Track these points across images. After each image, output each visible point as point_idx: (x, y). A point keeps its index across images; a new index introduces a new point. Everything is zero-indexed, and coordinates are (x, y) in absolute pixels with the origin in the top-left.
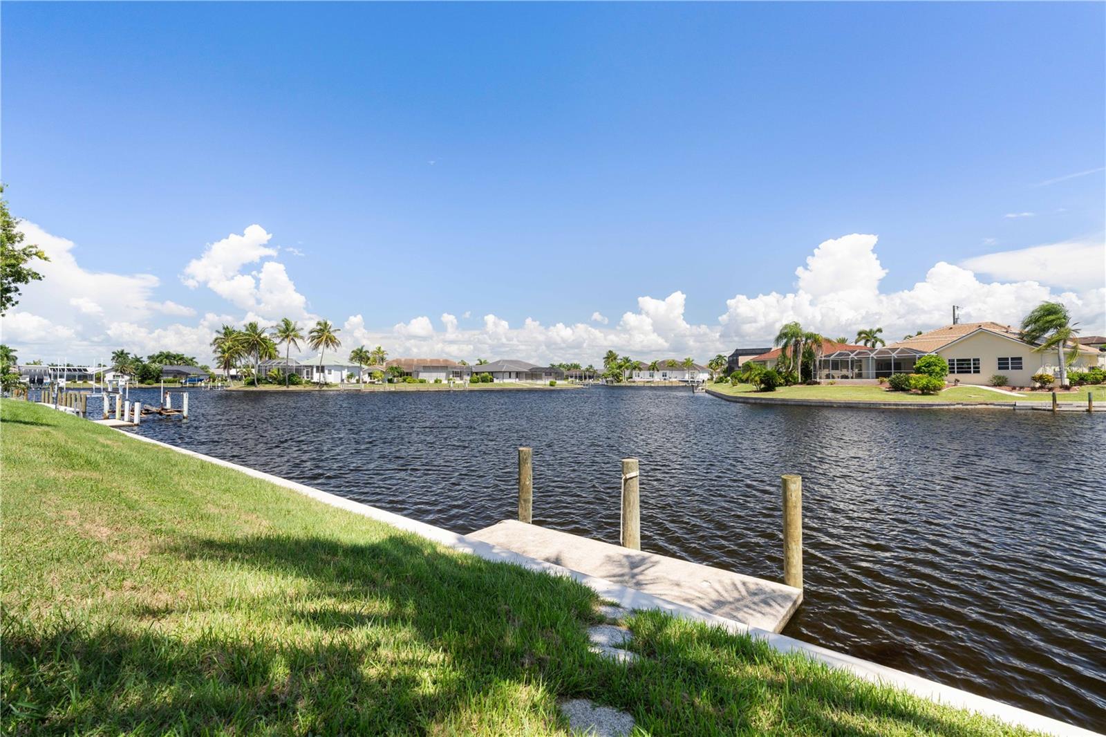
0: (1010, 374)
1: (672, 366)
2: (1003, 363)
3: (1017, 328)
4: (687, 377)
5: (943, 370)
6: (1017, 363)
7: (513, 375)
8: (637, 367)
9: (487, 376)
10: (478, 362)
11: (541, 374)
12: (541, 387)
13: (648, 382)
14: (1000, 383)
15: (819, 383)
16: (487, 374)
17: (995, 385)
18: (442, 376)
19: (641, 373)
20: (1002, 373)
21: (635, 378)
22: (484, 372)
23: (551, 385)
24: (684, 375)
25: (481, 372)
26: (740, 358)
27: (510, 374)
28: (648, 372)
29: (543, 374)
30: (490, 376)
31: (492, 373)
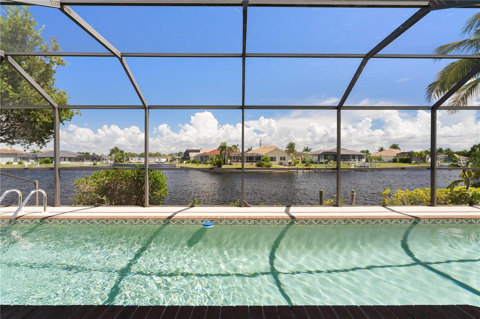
0: (282, 161)
1: (151, 155)
2: (281, 159)
3: (284, 149)
4: (157, 160)
5: (269, 160)
6: (284, 159)
7: (67, 159)
8: (133, 156)
9: (48, 160)
10: (33, 151)
11: (83, 159)
12: (88, 166)
13: (138, 162)
14: (281, 164)
15: (232, 164)
17: (280, 165)
18: (11, 160)
19: (134, 159)
20: (281, 161)
21: (130, 160)
22: (46, 158)
23: (94, 164)
24: (155, 159)
25: (44, 158)
26: (190, 153)
27: (65, 159)
28: (138, 158)
29: (85, 159)
30: (51, 160)
31: (51, 158)
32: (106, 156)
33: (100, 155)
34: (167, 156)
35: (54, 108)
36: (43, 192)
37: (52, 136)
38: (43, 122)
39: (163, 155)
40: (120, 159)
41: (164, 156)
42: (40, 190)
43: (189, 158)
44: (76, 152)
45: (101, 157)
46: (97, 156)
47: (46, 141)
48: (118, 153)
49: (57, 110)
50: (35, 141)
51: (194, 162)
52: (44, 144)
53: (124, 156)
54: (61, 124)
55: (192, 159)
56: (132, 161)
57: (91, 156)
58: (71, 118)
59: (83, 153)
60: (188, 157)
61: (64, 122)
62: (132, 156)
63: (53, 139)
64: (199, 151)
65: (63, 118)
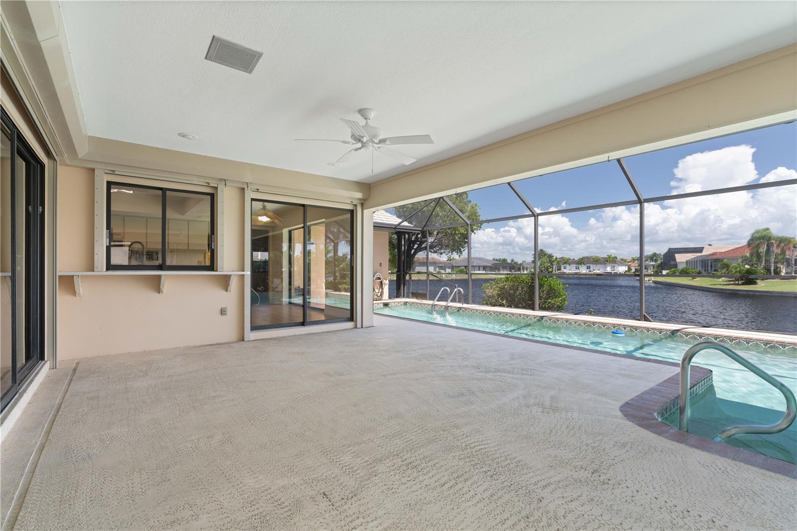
1: (597, 261)
4: (608, 270)
7: (481, 268)
8: (567, 262)
11: (499, 268)
13: (576, 273)
16: (464, 268)
18: (431, 269)
19: (568, 267)
21: (563, 270)
22: (460, 266)
24: (606, 268)
25: (459, 267)
26: (676, 255)
27: (479, 268)
28: (575, 265)
29: (501, 267)
30: (465, 270)
31: (466, 267)
32: (528, 263)
33: (519, 262)
34: (630, 262)
35: (468, 224)
36: (462, 290)
37: (466, 245)
38: (460, 234)
39: (622, 260)
40: (547, 267)
41: (623, 262)
42: (459, 289)
43: (676, 266)
44: (491, 258)
45: (521, 264)
46: (516, 263)
47: (462, 250)
48: (545, 259)
49: (469, 226)
50: (455, 250)
51: (684, 273)
52: (461, 253)
53: (554, 263)
54: (473, 234)
55: (680, 267)
56: (565, 271)
57: (508, 263)
58: (480, 228)
59: (500, 260)
60: (675, 263)
61: (475, 231)
62: (565, 263)
63: (467, 248)
64: (700, 250)
65: (475, 228)
